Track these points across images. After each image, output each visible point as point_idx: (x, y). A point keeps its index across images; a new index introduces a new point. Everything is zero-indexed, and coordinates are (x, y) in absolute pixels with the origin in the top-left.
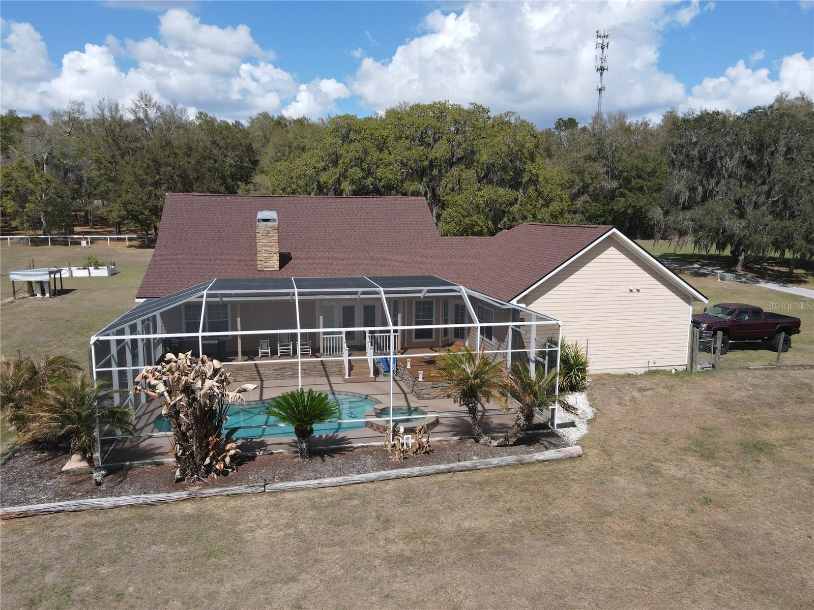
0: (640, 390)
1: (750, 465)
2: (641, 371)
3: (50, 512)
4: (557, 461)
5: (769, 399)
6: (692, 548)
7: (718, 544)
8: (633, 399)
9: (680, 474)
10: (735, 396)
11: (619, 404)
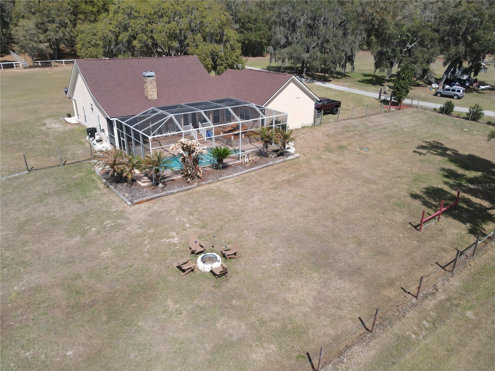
0: (303, 134)
1: (342, 152)
2: (300, 127)
3: (159, 197)
4: (293, 159)
5: (339, 132)
6: (339, 174)
7: (343, 172)
8: (303, 137)
9: (327, 157)
10: (330, 132)
11: (300, 139)
